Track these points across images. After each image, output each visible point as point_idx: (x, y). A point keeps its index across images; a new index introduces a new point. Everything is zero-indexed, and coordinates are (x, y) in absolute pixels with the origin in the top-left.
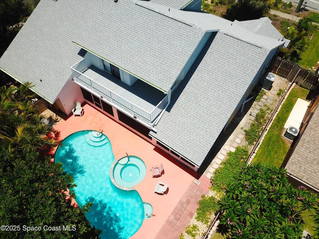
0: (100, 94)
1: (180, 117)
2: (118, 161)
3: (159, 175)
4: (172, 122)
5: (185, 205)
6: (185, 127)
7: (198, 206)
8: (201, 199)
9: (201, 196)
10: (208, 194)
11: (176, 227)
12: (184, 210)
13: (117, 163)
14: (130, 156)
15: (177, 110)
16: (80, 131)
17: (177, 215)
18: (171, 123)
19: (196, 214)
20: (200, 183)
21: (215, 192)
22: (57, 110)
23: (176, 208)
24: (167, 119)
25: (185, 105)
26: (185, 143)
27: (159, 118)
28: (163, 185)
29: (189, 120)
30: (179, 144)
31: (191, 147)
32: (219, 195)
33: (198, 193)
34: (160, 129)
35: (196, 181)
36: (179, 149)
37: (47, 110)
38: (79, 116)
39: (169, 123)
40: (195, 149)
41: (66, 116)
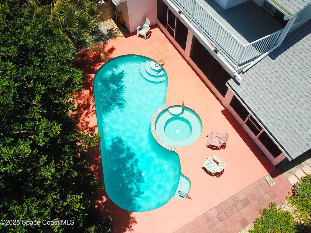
0: (179, 8)
1: (289, 71)
2: (169, 107)
3: (216, 147)
4: (272, 76)
5: (239, 205)
6: (292, 90)
7: (259, 216)
8: (268, 208)
9: (269, 202)
10: (282, 206)
11: (215, 228)
12: (235, 210)
13: (166, 110)
14: (186, 108)
15: (288, 60)
16: (137, 55)
17: (223, 213)
18: (269, 77)
19: (253, 226)
20: (274, 183)
21: (295, 208)
22: (121, 23)
23: (225, 202)
24: (265, 68)
25: (305, 55)
26: (282, 114)
27: (253, 63)
28: (218, 163)
29: (304, 81)
30: (271, 114)
31: (291, 124)
32: (299, 214)
33: (267, 197)
34: (247, 81)
35: (269, 178)
36: (268, 121)
37: (110, 20)
38: (143, 37)
39: (267, 75)
40: (297, 130)
41: (127, 33)
